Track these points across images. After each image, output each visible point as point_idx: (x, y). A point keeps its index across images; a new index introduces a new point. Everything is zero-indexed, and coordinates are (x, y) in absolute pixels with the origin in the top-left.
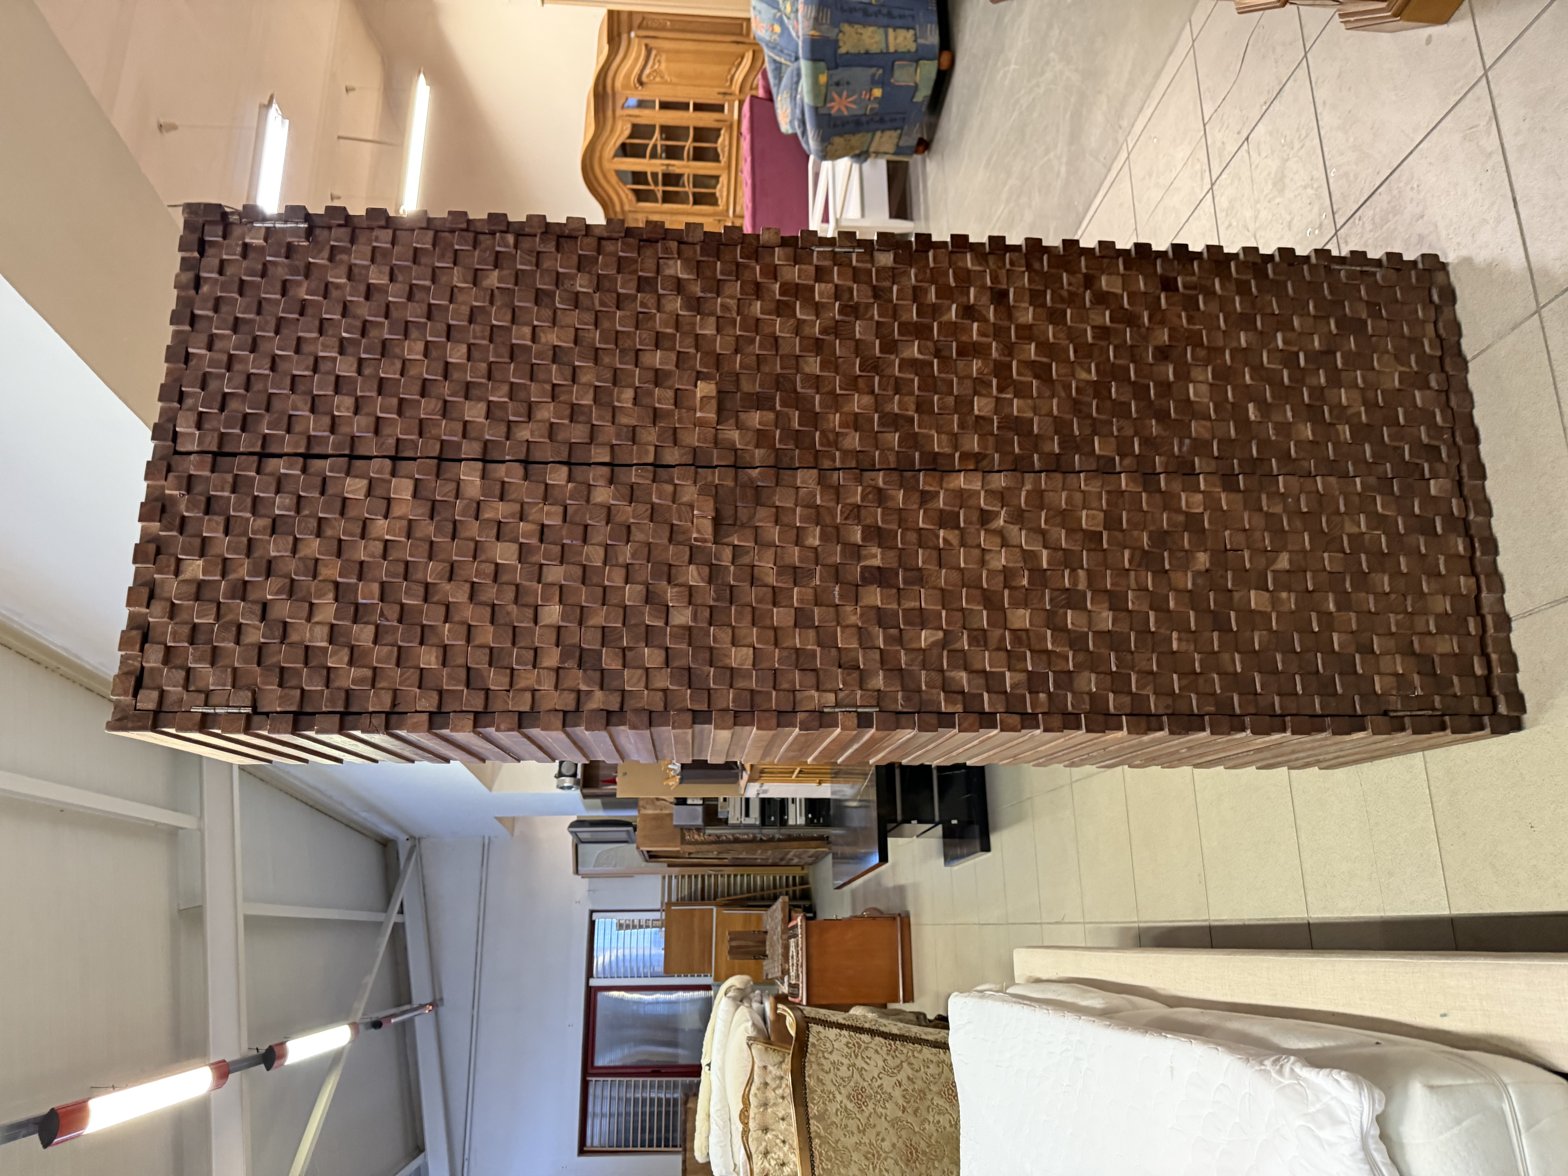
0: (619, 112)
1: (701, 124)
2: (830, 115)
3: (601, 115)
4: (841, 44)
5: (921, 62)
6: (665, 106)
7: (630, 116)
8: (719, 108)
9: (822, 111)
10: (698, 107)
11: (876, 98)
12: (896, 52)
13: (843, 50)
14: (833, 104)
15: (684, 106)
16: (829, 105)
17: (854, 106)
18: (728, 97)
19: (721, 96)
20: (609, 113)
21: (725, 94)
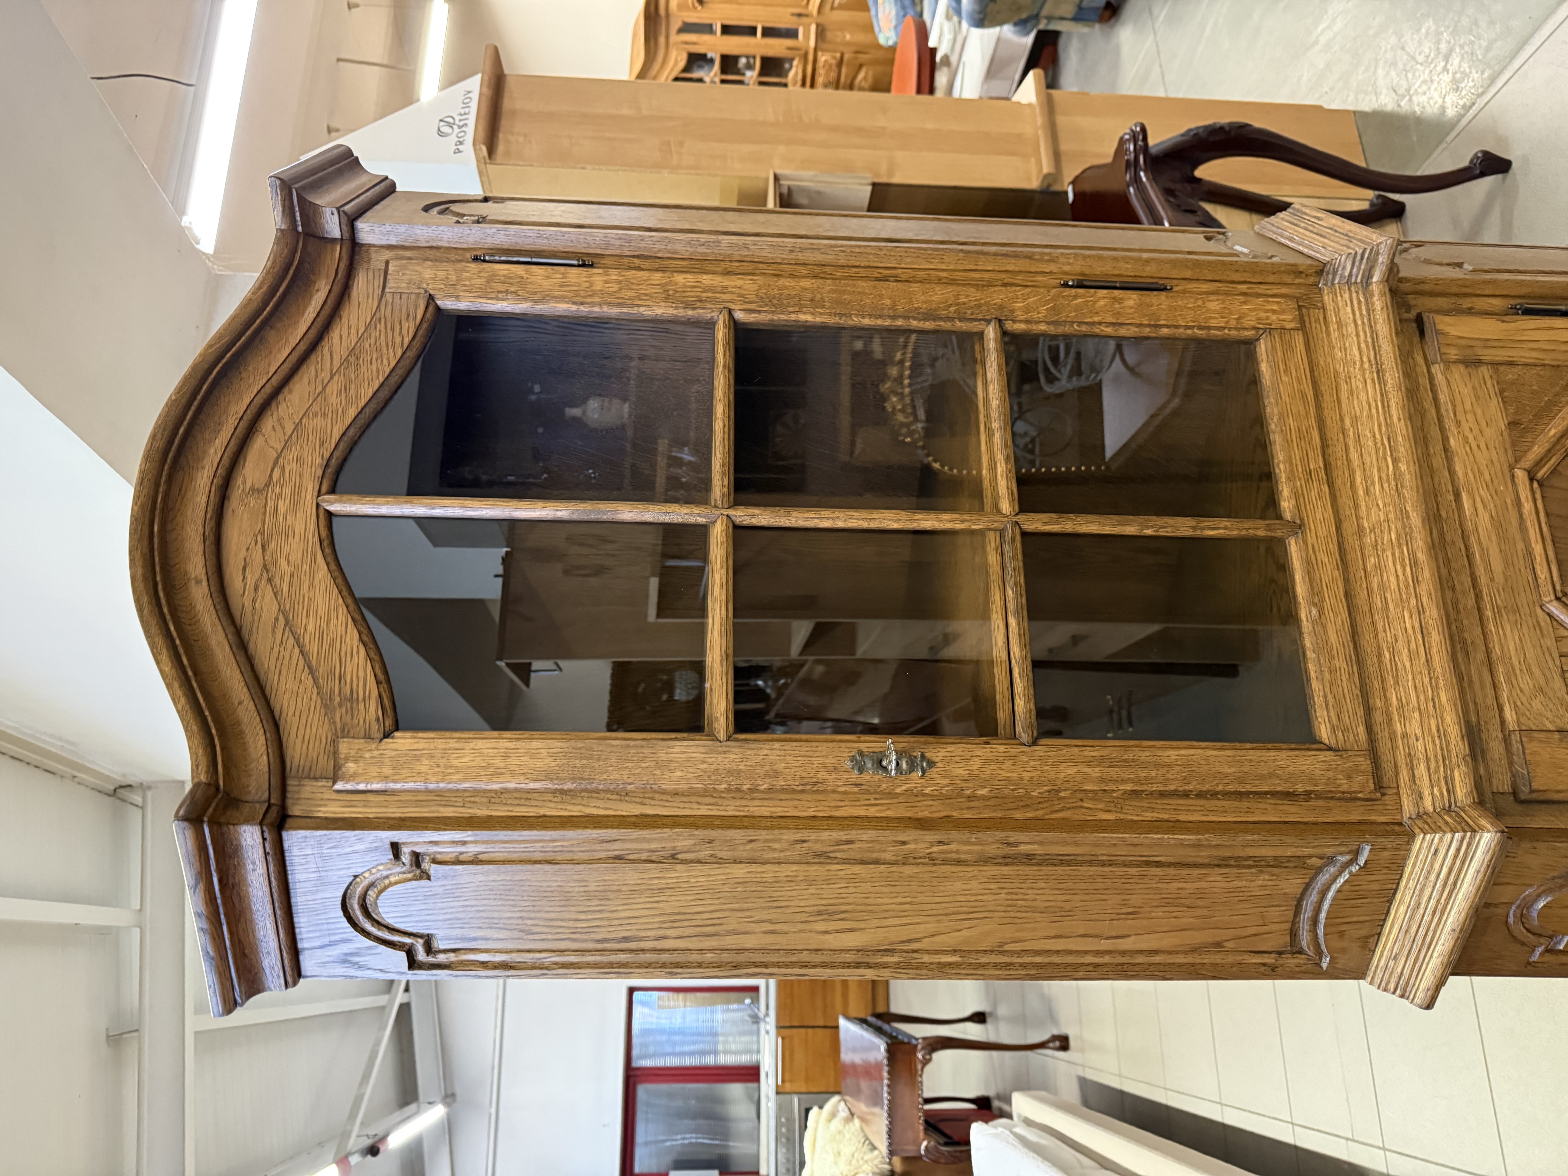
0: (675, 38)
1: (770, 53)
3: (652, 42)
6: (727, 30)
7: (687, 43)
8: (791, 34)
10: (769, 32)
15: (751, 31)
18: (804, 20)
19: (795, 19)
20: (662, 40)
21: (800, 15)
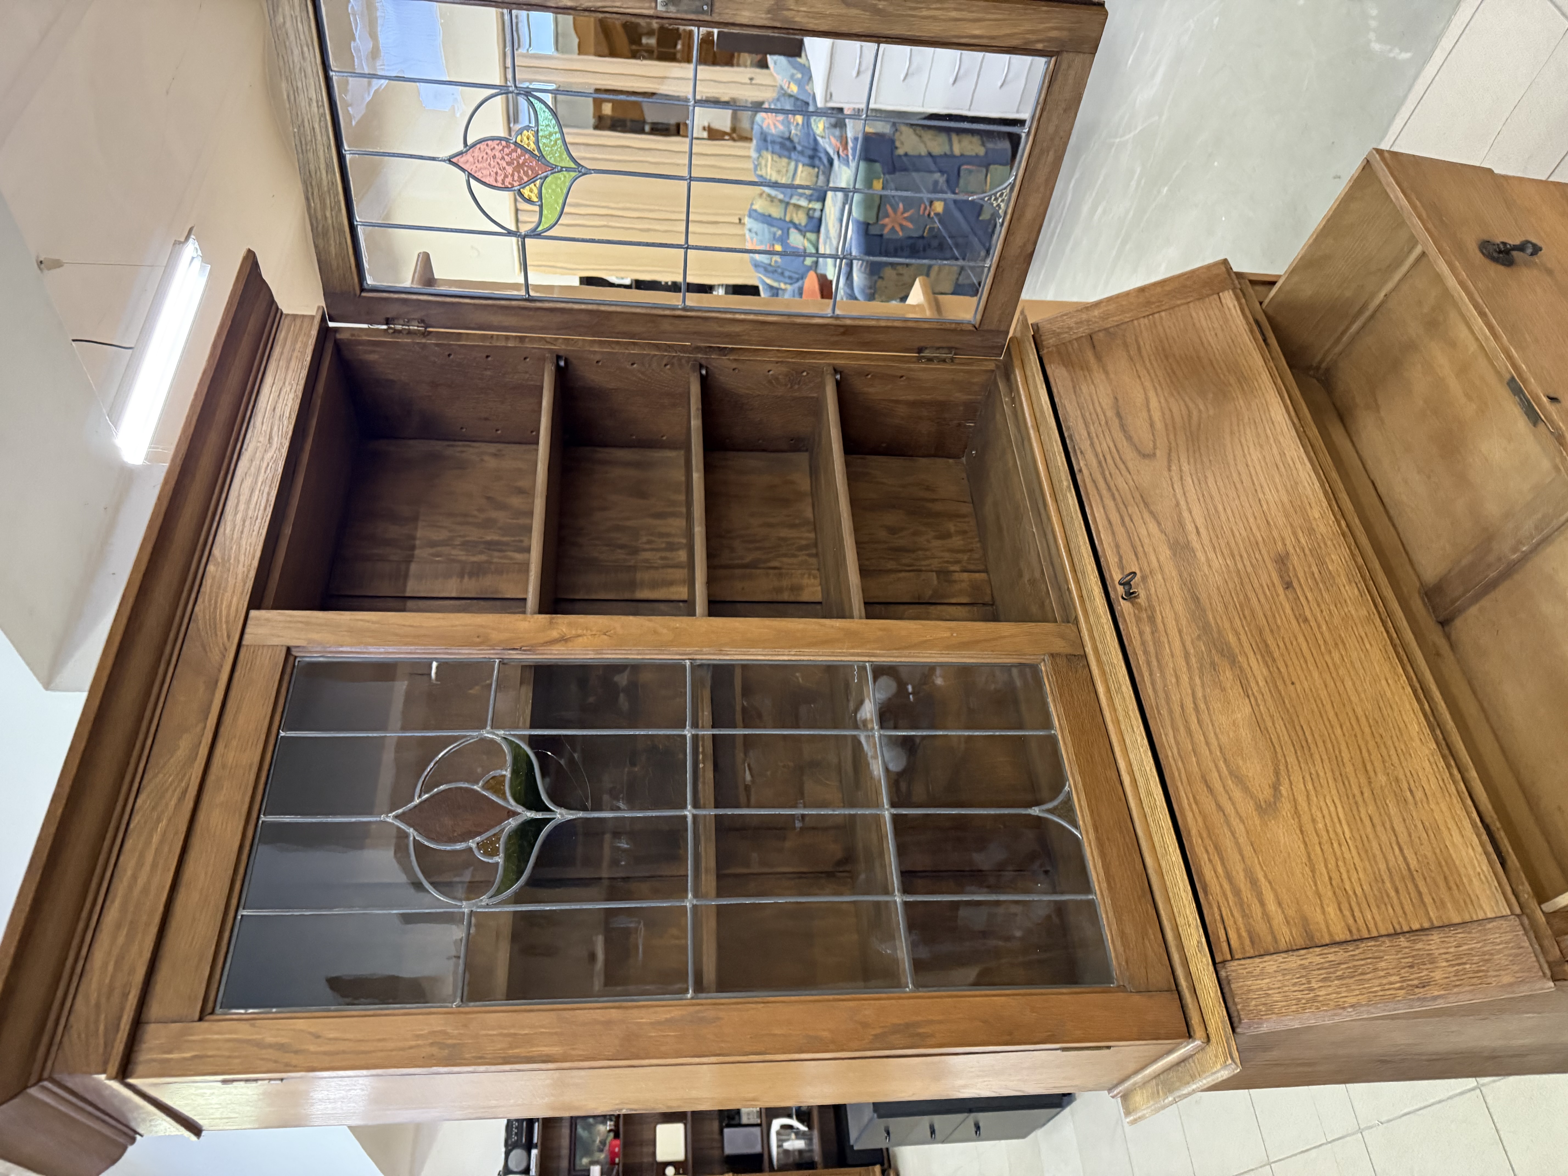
2: (881, 236)
4: (898, 144)
5: (992, 167)
9: (874, 230)
11: (937, 214)
12: (962, 155)
13: (900, 151)
14: (886, 220)
16: (881, 222)
17: (910, 225)
